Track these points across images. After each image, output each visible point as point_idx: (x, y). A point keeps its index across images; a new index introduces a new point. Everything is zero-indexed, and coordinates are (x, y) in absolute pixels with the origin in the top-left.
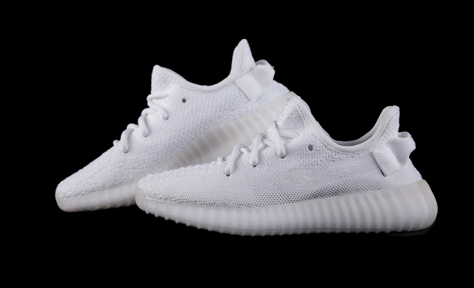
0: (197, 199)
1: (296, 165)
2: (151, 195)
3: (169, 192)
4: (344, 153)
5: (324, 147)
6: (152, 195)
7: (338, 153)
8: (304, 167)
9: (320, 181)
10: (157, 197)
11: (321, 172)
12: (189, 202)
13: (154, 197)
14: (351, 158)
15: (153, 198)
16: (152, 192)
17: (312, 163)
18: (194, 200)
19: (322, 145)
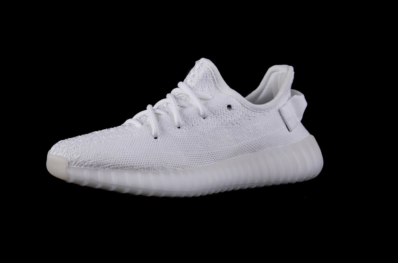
0: (133, 165)
1: (218, 125)
2: (77, 163)
3: (100, 159)
4: (257, 111)
5: (241, 105)
6: (80, 163)
7: (253, 111)
8: (225, 126)
9: (240, 139)
10: (86, 164)
11: (240, 130)
12: (124, 167)
13: (82, 165)
14: (263, 116)
15: (80, 166)
16: (79, 159)
17: (232, 122)
18: (130, 165)
19: (239, 104)
